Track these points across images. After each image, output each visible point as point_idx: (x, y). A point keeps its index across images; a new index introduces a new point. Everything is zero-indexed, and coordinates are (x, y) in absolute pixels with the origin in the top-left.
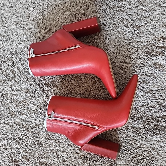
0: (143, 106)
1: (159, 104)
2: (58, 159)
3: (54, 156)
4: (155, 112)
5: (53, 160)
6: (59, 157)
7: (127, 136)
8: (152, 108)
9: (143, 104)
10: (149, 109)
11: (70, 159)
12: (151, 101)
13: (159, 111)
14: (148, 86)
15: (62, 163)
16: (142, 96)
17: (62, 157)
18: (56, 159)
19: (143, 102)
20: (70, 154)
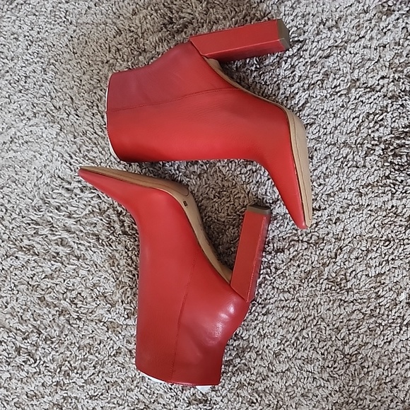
0: (360, 126)
1: (389, 99)
2: (262, 358)
3: (250, 358)
4: (394, 119)
5: (252, 369)
6: (260, 352)
7: (369, 212)
8: (381, 117)
9: (358, 122)
10: (376, 122)
11: (286, 342)
12: (370, 103)
13: (400, 113)
14: (341, 79)
15: (274, 362)
16: (343, 106)
17: (267, 347)
18: (259, 362)
19: (353, 119)
20: (277, 331)
